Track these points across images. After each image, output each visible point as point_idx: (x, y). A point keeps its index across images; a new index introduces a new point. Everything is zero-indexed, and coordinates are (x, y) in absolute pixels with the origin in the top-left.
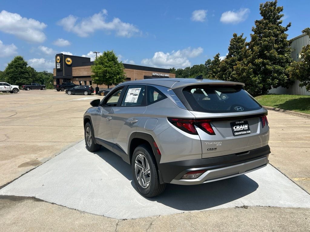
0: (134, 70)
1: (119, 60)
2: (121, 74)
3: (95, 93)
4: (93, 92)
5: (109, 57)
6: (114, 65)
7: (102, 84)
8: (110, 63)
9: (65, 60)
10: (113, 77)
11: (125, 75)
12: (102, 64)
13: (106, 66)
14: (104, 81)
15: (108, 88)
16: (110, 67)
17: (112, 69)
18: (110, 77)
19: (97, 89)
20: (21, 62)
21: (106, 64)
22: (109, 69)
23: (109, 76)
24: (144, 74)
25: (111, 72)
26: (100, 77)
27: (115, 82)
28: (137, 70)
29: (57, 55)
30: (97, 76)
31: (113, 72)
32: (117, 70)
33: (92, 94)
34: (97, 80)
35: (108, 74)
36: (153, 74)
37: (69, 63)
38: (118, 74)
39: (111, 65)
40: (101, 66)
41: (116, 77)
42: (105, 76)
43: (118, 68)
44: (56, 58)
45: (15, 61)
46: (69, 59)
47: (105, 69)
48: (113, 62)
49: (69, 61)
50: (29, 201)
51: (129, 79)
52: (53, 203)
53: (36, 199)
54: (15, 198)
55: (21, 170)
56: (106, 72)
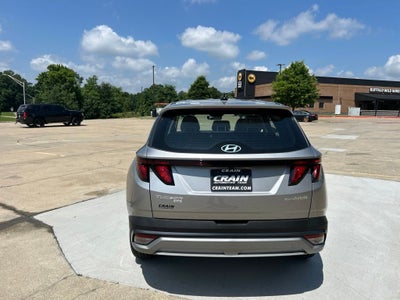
1: (311, 73)
5: (296, 70)
6: (303, 79)
8: (297, 79)
10: (300, 96)
11: (319, 93)
12: (287, 79)
13: (292, 81)
16: (297, 83)
17: (299, 86)
18: (296, 97)
20: (203, 83)
21: (292, 79)
22: (294, 86)
23: (295, 94)
24: (355, 91)
25: (298, 90)
26: (283, 96)
27: (302, 103)
28: (343, 86)
29: (240, 72)
30: (279, 96)
31: (301, 89)
32: (307, 87)
35: (293, 93)
36: (371, 90)
37: (252, 81)
38: (308, 91)
39: (298, 81)
40: (284, 82)
41: (305, 95)
42: (288, 94)
43: (309, 83)
44: (238, 75)
45: (198, 82)
47: (290, 85)
48: (301, 75)
49: (252, 78)
50: (44, 230)
51: (331, 98)
52: (55, 238)
53: (51, 230)
54: (39, 225)
55: (83, 198)
56: (290, 89)
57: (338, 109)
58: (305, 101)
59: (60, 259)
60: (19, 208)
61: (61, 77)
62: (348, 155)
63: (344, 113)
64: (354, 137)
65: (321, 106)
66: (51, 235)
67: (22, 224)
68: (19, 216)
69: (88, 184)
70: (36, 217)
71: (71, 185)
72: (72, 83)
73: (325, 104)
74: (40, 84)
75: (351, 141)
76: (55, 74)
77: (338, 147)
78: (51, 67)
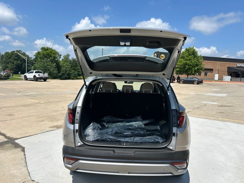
0: (218, 62)
1: (199, 54)
2: (200, 65)
3: (176, 81)
4: (174, 80)
5: (189, 52)
6: (194, 58)
7: (182, 74)
8: (190, 57)
9: (160, 56)
10: (192, 68)
11: (204, 66)
12: (183, 58)
13: (186, 60)
14: (184, 72)
15: (188, 77)
16: (190, 60)
17: (191, 62)
18: (189, 69)
19: (179, 78)
21: (186, 58)
22: (188, 62)
23: (188, 67)
24: (228, 66)
25: (190, 64)
26: (180, 68)
27: (193, 73)
28: (220, 62)
29: (155, 53)
30: (178, 68)
31: (192, 64)
32: (196, 63)
33: (174, 82)
34: (178, 71)
35: (187, 66)
36: (238, 65)
37: (163, 58)
38: (197, 65)
39: (191, 59)
40: (182, 60)
41: (195, 68)
42: (185, 67)
43: (197, 61)
44: (154, 55)
46: (163, 55)
47: (185, 62)
48: (193, 55)
50: (19, 149)
51: (212, 70)
52: (25, 155)
53: (23, 150)
54: (17, 146)
55: (48, 129)
56: (186, 64)
57: (217, 77)
58: (195, 71)
59: (24, 169)
60: (8, 135)
61: (48, 54)
62: (219, 106)
63: (221, 79)
64: (224, 95)
65: (206, 74)
66: (23, 153)
67: (7, 145)
68: (6, 140)
69: (53, 121)
70: (17, 141)
71: (42, 121)
72: (55, 58)
73: (208, 74)
74: (36, 58)
75: (222, 97)
76: (45, 52)
77: (213, 101)
78: (43, 49)
